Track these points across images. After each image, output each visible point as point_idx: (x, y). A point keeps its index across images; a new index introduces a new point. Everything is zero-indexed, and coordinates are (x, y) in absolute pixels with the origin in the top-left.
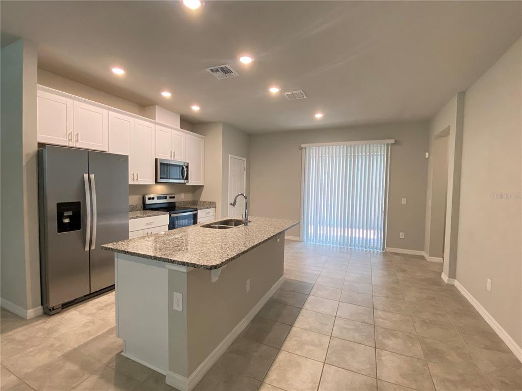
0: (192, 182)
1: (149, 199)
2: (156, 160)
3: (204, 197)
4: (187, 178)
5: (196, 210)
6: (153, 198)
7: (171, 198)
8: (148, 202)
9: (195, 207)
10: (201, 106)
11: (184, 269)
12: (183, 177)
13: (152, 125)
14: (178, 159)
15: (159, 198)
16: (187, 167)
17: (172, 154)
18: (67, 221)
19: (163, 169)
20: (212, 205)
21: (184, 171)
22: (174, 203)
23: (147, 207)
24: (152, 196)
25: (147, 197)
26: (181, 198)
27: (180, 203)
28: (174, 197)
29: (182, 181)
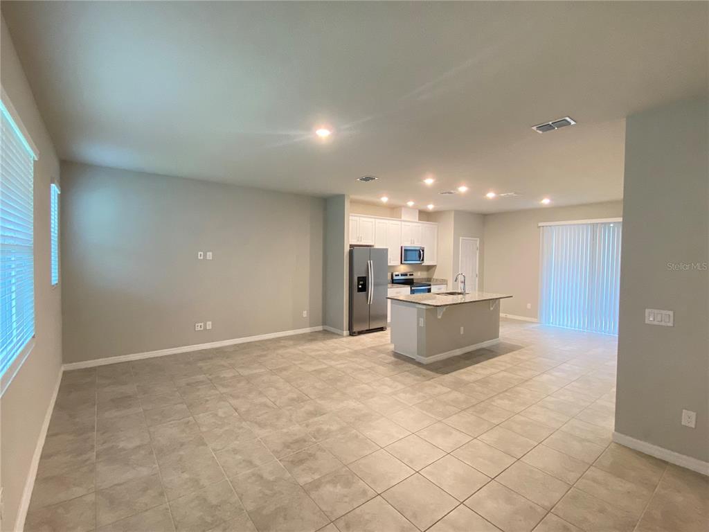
0: (426, 263)
1: (396, 275)
2: (402, 247)
3: (437, 275)
4: (423, 260)
5: (430, 285)
6: (398, 275)
7: (410, 275)
8: (395, 278)
9: (429, 283)
10: (434, 204)
11: (424, 307)
12: (420, 258)
13: (399, 223)
14: (417, 245)
15: (402, 275)
16: (423, 251)
17: (413, 242)
18: (360, 286)
19: (406, 254)
20: (444, 282)
21: (420, 254)
22: (412, 279)
23: (394, 282)
24: (397, 273)
25: (394, 274)
26: (419, 275)
27: (417, 279)
28: (412, 275)
29: (419, 262)
